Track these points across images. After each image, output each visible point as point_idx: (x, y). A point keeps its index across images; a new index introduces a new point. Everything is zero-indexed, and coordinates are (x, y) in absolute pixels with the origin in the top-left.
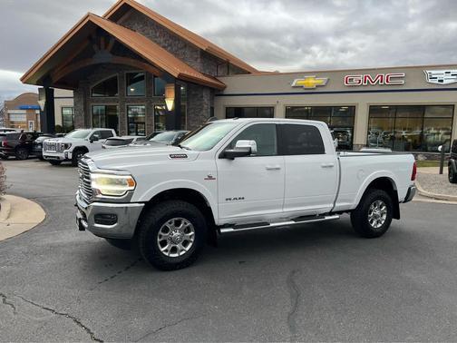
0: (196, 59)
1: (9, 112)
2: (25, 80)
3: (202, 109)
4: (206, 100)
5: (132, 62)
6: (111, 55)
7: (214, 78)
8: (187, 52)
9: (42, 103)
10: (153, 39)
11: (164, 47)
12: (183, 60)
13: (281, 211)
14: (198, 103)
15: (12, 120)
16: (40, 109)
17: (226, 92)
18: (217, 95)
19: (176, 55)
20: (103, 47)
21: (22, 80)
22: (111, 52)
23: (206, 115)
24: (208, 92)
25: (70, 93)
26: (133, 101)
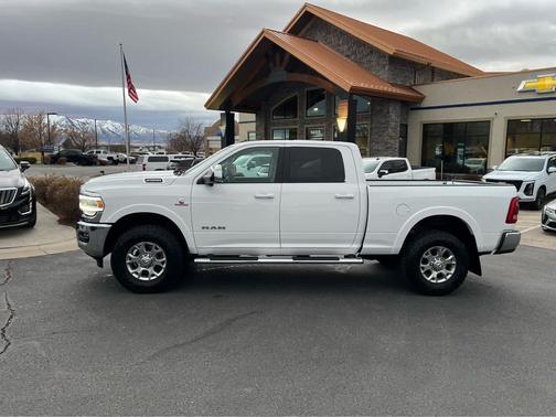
0: (384, 67)
1: (209, 138)
2: (210, 105)
3: (387, 128)
4: (393, 117)
5: (305, 78)
6: (285, 72)
7: (410, 88)
8: (374, 58)
9: (223, 128)
10: (336, 47)
11: (348, 56)
12: (369, 69)
13: (277, 246)
14: (383, 121)
15: (211, 146)
16: (221, 135)
17: (424, 104)
18: (412, 109)
19: (360, 63)
20: (278, 63)
21: (206, 106)
22: (286, 69)
23: (393, 134)
24: (398, 106)
25: (252, 117)
26: (312, 122)
